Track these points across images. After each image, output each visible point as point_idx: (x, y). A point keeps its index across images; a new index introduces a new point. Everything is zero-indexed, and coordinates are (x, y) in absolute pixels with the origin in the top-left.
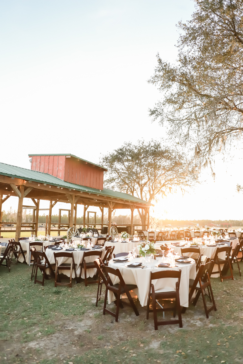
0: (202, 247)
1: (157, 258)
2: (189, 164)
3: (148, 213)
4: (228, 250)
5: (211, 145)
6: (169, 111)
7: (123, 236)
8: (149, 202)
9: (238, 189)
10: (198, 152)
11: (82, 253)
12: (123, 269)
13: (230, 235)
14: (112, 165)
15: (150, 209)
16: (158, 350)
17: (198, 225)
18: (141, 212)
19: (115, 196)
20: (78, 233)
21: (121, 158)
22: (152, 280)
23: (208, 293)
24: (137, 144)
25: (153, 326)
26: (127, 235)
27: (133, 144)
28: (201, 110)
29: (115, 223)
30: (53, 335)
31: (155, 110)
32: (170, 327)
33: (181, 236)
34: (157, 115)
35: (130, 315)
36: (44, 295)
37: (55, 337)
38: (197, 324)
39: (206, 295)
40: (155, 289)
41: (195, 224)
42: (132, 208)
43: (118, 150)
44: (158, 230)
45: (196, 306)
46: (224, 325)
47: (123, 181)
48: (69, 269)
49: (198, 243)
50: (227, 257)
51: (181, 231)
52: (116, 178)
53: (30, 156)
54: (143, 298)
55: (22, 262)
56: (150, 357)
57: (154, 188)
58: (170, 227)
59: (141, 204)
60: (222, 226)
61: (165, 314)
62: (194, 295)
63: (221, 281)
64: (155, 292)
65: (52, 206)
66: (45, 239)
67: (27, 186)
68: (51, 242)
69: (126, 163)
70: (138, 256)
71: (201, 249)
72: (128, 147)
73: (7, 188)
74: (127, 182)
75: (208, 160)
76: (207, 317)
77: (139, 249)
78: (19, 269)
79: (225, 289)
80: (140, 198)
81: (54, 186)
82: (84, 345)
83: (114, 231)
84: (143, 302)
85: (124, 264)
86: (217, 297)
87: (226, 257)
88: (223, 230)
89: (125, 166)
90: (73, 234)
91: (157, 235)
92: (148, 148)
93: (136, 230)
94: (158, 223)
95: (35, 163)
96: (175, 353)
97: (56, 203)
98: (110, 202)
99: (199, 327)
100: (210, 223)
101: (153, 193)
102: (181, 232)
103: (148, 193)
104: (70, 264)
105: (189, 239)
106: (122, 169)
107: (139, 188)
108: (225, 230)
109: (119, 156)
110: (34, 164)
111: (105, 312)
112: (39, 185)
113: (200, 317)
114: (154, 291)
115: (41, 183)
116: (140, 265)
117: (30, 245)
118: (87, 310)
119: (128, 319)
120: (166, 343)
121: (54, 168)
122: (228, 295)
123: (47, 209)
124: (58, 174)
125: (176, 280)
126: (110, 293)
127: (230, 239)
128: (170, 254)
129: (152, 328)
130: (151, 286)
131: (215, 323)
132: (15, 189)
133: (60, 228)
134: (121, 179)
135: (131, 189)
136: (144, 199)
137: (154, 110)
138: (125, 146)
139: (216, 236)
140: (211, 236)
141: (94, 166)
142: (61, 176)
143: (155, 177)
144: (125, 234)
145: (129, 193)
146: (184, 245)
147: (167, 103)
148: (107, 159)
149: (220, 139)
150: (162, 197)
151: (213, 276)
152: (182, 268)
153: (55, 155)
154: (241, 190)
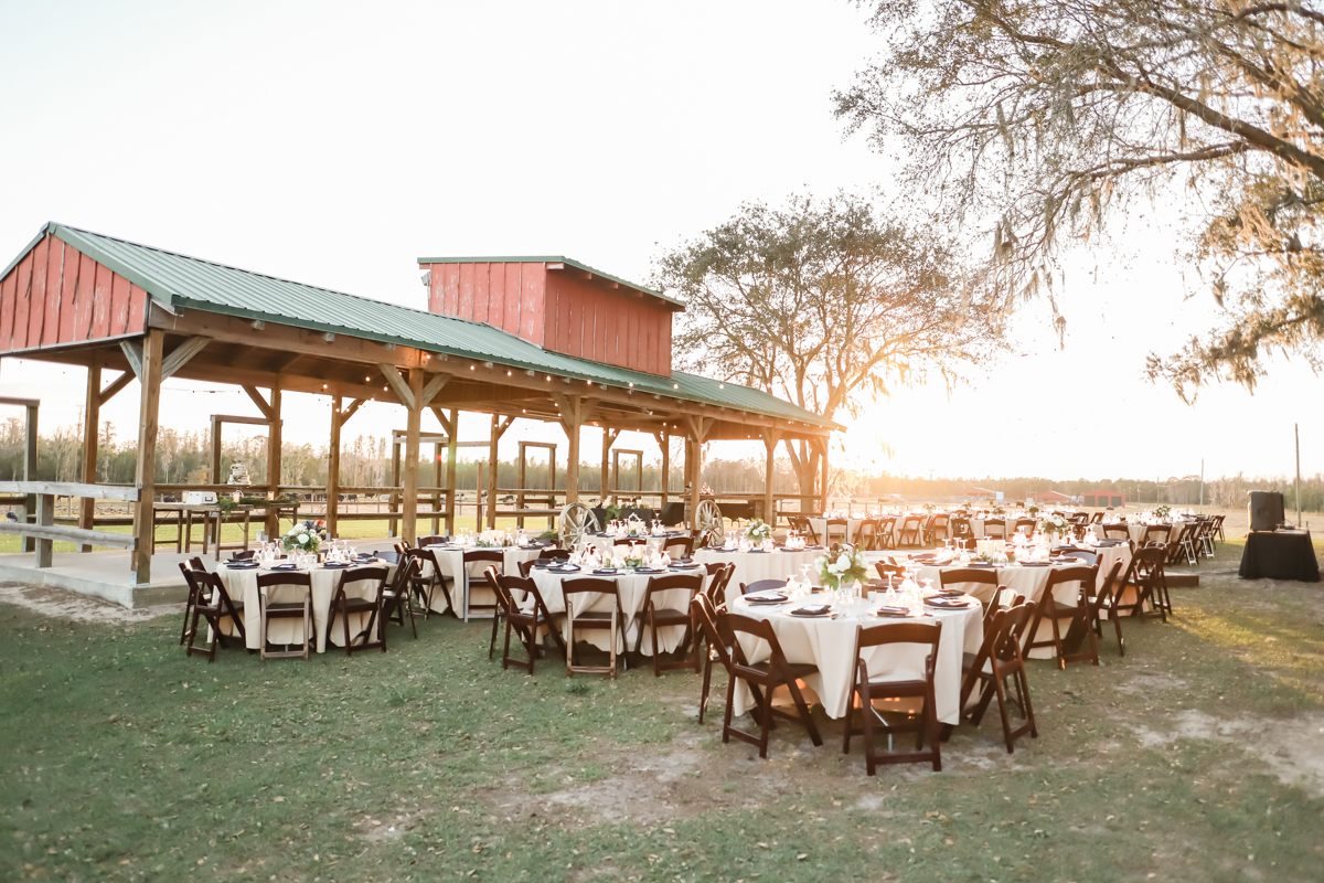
0: (1002, 567)
1: (870, 594)
2: (976, 281)
3: (824, 454)
4: (1086, 576)
5: (1052, 220)
6: (904, 96)
7: (751, 533)
8: (829, 413)
9: (1150, 370)
10: (1007, 246)
11: (644, 580)
12: (778, 622)
13: (1108, 532)
14: (695, 286)
15: (830, 443)
16: (878, 812)
17: (1000, 496)
18: (797, 452)
19: (713, 397)
20: (592, 524)
21: (729, 260)
22: (862, 649)
23: (1016, 693)
24: (786, 210)
25: (862, 767)
26: (766, 529)
27: (770, 209)
28: (1022, 89)
29: (709, 490)
30: (605, 782)
31: (853, 94)
32: (909, 770)
33: (940, 535)
34: (861, 114)
35: (797, 745)
36: (542, 696)
37: (611, 784)
38: (980, 764)
39: (1010, 700)
40: (869, 674)
41: (988, 494)
42: (769, 439)
43: (719, 231)
44: (859, 515)
45: (979, 727)
46: (1053, 766)
47: (737, 341)
48: (607, 626)
49: (995, 556)
50: (1082, 598)
51: (939, 516)
52: (711, 330)
53: (424, 263)
54: (834, 698)
55: (441, 611)
56: (859, 823)
57: (843, 367)
58: (896, 503)
59: (799, 424)
60: (1089, 502)
61: (894, 742)
62: (975, 697)
63: (1060, 668)
64: (870, 681)
65: (498, 433)
66: (506, 541)
67: (433, 369)
68: (528, 551)
69: (747, 279)
70: (815, 590)
71: (1003, 572)
72: (755, 221)
73: (368, 379)
74: (748, 342)
75: (1040, 272)
76: (1010, 750)
77: (820, 569)
78: (439, 631)
79: (1068, 688)
80: (796, 402)
81: (519, 368)
82: (690, 802)
83: (708, 515)
84: (835, 707)
85: (778, 609)
86: (1043, 707)
87: (1080, 598)
88: (1087, 515)
89: (741, 289)
90: (578, 526)
91: (857, 532)
92: (824, 225)
93: (781, 514)
94: (857, 489)
95: (442, 287)
96: (924, 817)
97: (510, 420)
98: (694, 416)
99: (984, 770)
100: (1044, 491)
101: (842, 385)
102: (938, 522)
103: (825, 383)
104: (609, 615)
105: (964, 542)
106: (732, 300)
107: (792, 367)
108: (1096, 514)
109: (721, 254)
110: (438, 293)
111: (729, 735)
112: (472, 368)
113: (990, 750)
114: (867, 679)
115: (478, 359)
116: (825, 611)
117: (465, 561)
118: (677, 733)
119: (790, 753)
120: (898, 799)
121: (509, 305)
122: (1074, 703)
123: (481, 444)
124: (524, 326)
125: (928, 648)
126: (741, 683)
127: (1102, 546)
128: (907, 585)
129: (861, 773)
130: (859, 663)
131: (1029, 763)
132: (396, 380)
133: (522, 507)
134: (729, 335)
135: (763, 369)
136: (810, 406)
137: (851, 97)
138: (744, 215)
139: (1056, 534)
140: (1040, 533)
141: (641, 296)
142: (531, 333)
143: (850, 326)
144: (759, 525)
145: (757, 383)
146: (950, 561)
147: (898, 69)
148: (675, 262)
149: (1086, 202)
150: (874, 398)
151: (1034, 654)
152: (945, 618)
153: (509, 262)
154: (1160, 372)
